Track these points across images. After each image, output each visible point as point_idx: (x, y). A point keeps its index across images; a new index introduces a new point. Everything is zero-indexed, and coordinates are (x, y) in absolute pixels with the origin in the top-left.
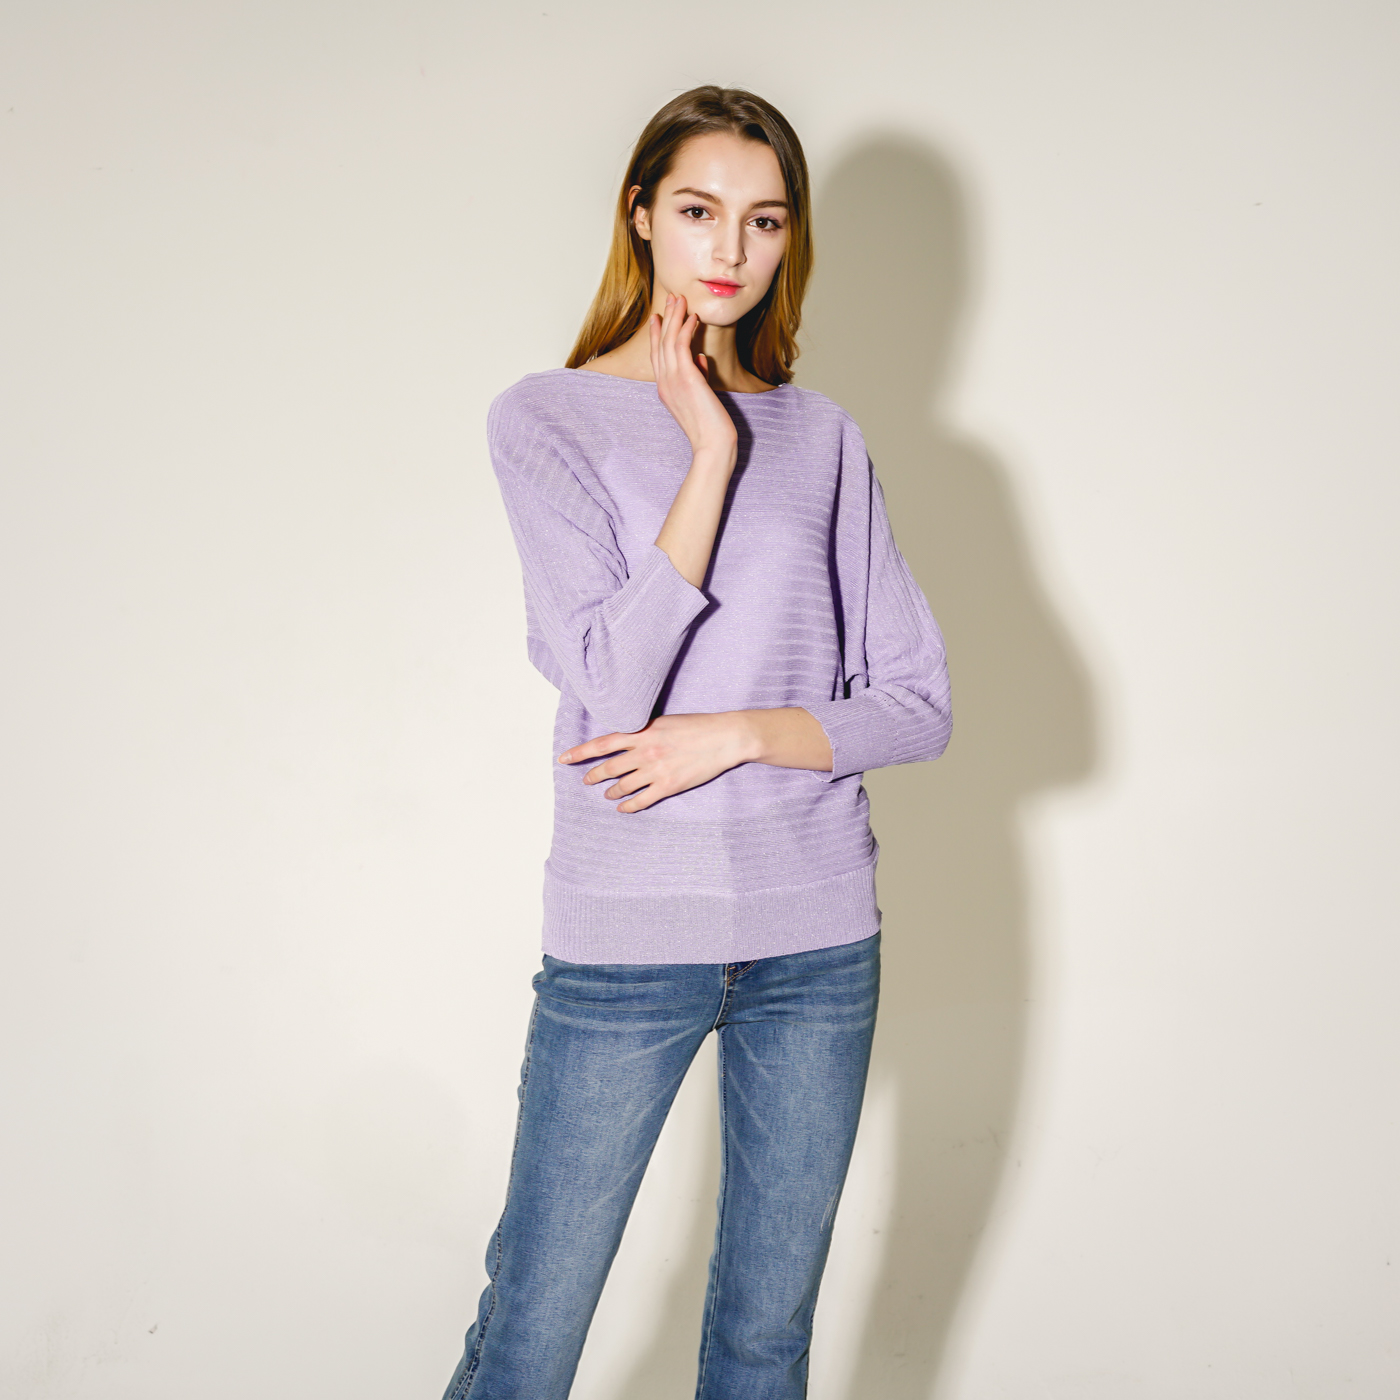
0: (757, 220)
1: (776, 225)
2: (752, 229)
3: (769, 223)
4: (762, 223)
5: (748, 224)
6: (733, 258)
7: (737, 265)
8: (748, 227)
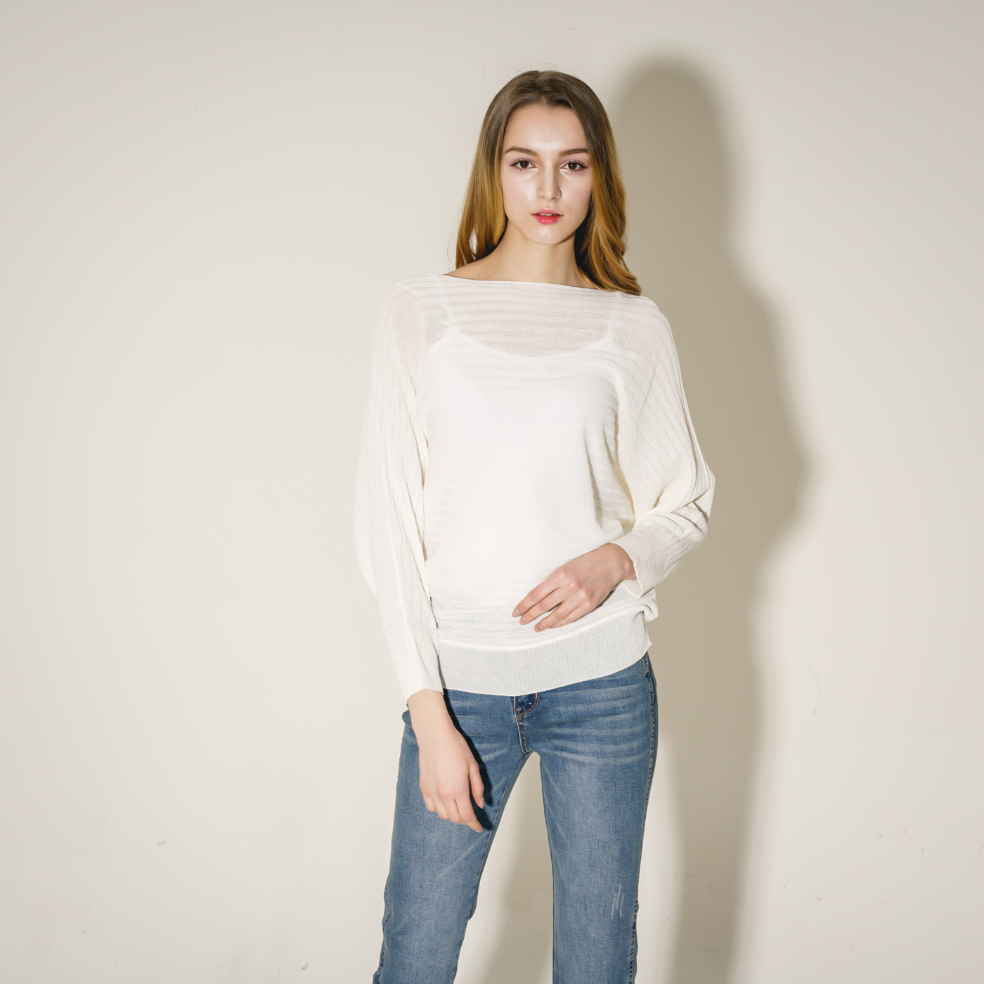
0: (569, 164)
1: (583, 167)
2: (565, 172)
3: (578, 167)
4: (573, 166)
5: (563, 168)
6: (549, 194)
7: (554, 198)
8: (561, 170)
